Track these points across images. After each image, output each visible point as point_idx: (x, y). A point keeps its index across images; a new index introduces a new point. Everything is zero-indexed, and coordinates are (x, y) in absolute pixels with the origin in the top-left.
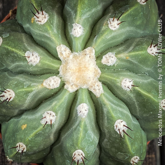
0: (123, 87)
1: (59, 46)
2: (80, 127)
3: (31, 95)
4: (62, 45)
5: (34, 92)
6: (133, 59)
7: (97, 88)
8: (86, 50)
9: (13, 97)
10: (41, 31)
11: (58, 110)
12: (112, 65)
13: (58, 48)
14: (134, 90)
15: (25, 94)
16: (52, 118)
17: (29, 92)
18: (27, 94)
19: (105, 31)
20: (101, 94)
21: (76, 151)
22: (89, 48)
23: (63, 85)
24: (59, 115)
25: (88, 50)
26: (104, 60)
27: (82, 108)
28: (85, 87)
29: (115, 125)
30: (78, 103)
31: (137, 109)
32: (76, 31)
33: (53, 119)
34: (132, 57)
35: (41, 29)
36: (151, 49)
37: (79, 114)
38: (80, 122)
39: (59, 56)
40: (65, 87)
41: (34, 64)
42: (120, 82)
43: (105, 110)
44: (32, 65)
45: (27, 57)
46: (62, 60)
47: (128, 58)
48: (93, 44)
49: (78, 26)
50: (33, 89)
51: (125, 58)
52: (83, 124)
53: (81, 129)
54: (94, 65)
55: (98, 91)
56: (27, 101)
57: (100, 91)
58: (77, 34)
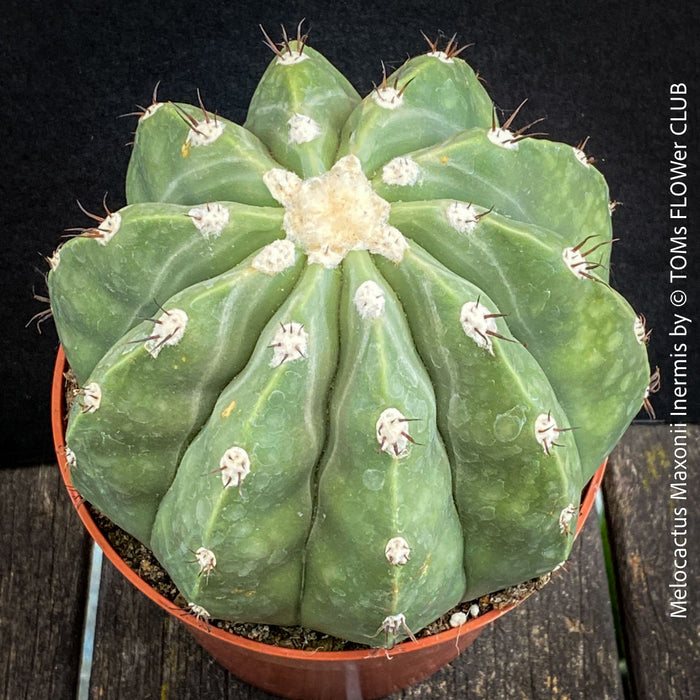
0: (454, 223)
1: (267, 173)
2: (375, 342)
3: (228, 304)
4: (274, 170)
5: (235, 294)
6: (459, 162)
7: (391, 240)
8: (338, 164)
9: (184, 325)
10: (213, 157)
11: (306, 313)
12: (412, 184)
13: (268, 177)
14: (485, 227)
15: (212, 305)
16: (296, 340)
17: (223, 295)
18: (218, 304)
19: (370, 113)
20: (406, 250)
21: (383, 415)
22: (344, 159)
23: (303, 260)
24: (313, 328)
25: (341, 164)
26: (389, 174)
27: (368, 293)
28: (360, 246)
29: (462, 319)
30: (353, 286)
31: (509, 295)
32: (300, 129)
33: (301, 341)
34: (454, 155)
35: (212, 154)
36: (496, 133)
37: (364, 312)
38: (372, 329)
39: (276, 195)
40: (311, 260)
41: (217, 231)
42: (443, 213)
43: (426, 286)
44: (211, 236)
45: (196, 218)
46: (284, 204)
47: (445, 159)
48: (351, 149)
49: (302, 119)
50: (232, 283)
51: (438, 160)
52: (379, 331)
53: (380, 346)
54: (366, 191)
55: (394, 246)
56: (220, 332)
57: (399, 245)
58: (305, 135)
